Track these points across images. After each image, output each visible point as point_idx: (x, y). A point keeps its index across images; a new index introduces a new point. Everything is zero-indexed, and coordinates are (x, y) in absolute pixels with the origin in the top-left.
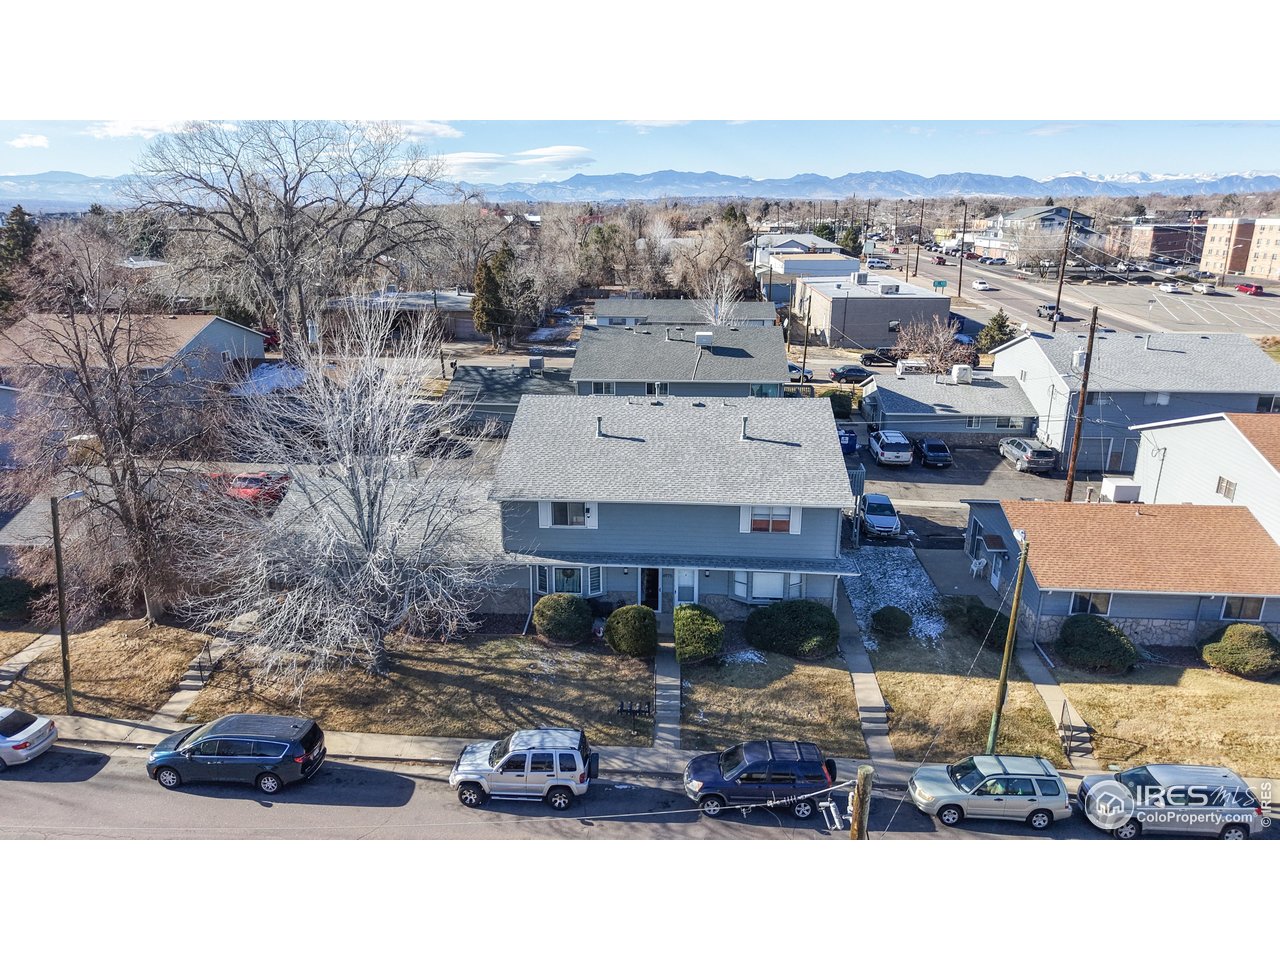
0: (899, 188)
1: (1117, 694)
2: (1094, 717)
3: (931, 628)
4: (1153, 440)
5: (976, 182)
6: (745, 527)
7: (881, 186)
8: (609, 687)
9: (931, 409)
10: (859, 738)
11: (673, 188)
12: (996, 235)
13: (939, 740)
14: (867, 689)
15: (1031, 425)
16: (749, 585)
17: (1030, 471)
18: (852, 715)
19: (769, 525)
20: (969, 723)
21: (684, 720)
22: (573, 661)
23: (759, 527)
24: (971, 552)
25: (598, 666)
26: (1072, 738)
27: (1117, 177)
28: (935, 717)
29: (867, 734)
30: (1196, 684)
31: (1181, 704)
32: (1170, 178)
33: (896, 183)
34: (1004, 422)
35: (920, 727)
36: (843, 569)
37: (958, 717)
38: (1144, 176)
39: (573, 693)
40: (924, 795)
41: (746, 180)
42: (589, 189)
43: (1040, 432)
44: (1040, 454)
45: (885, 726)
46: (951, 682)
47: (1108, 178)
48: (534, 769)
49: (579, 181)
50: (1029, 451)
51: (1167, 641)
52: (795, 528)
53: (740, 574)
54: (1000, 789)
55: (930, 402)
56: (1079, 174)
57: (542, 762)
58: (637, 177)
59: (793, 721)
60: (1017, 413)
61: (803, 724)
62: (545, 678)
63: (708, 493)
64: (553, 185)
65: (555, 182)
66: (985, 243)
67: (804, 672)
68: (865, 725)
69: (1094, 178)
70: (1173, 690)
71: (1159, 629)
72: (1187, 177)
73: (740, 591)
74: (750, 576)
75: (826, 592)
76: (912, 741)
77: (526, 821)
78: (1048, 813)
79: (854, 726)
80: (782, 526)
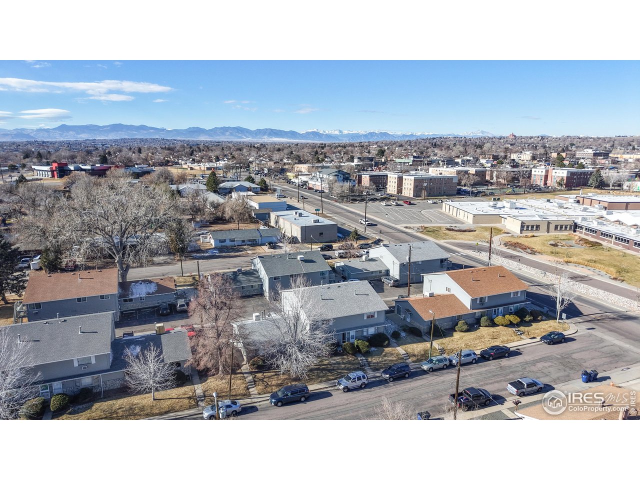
0: (240, 135)
1: (445, 340)
2: (443, 346)
3: (403, 334)
4: (427, 278)
5: (274, 133)
6: (365, 318)
7: (231, 134)
8: (349, 363)
9: (362, 271)
10: (405, 361)
11: (122, 133)
12: (317, 180)
13: (419, 357)
14: (401, 350)
15: (387, 272)
16: (367, 332)
17: (393, 286)
18: (401, 356)
19: (371, 316)
20: (423, 353)
21: (369, 366)
22: (338, 359)
23: (368, 317)
24: (398, 313)
25: (344, 359)
26: (442, 351)
27: (330, 132)
28: (416, 353)
29: (406, 360)
30: (457, 335)
31: (455, 340)
32: (350, 132)
33: (239, 133)
34: (380, 272)
35: (414, 355)
36: (387, 324)
37: (420, 352)
38: (340, 131)
39: (343, 366)
40: (425, 367)
41: (163, 130)
42: (71, 133)
43: (391, 274)
44: (395, 281)
45: (408, 357)
46: (415, 345)
47: (327, 132)
48: (358, 380)
49: (64, 128)
50: (392, 281)
51: (447, 328)
52: (376, 316)
53: (365, 330)
54: (437, 362)
55: (361, 268)
56: (315, 130)
57: (359, 379)
58: (99, 127)
59: (391, 360)
60: (383, 269)
61: (393, 361)
62: (334, 364)
63: (358, 311)
64: (47, 131)
65: (48, 129)
66: (313, 183)
67: (387, 350)
68: (405, 358)
69: (321, 132)
70: (453, 337)
71: (446, 325)
72: (356, 132)
73: (365, 334)
74: (368, 330)
75: (382, 331)
76: (415, 359)
77: (359, 391)
78: (446, 365)
79: (402, 359)
80: (373, 316)
